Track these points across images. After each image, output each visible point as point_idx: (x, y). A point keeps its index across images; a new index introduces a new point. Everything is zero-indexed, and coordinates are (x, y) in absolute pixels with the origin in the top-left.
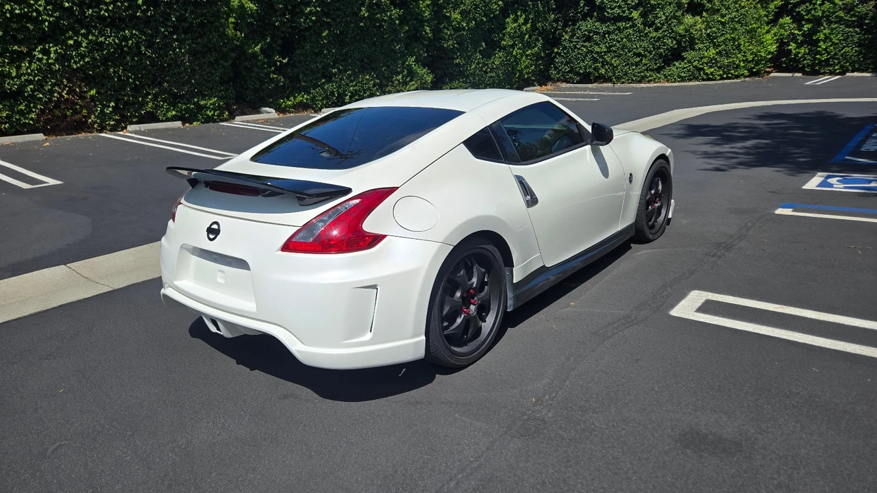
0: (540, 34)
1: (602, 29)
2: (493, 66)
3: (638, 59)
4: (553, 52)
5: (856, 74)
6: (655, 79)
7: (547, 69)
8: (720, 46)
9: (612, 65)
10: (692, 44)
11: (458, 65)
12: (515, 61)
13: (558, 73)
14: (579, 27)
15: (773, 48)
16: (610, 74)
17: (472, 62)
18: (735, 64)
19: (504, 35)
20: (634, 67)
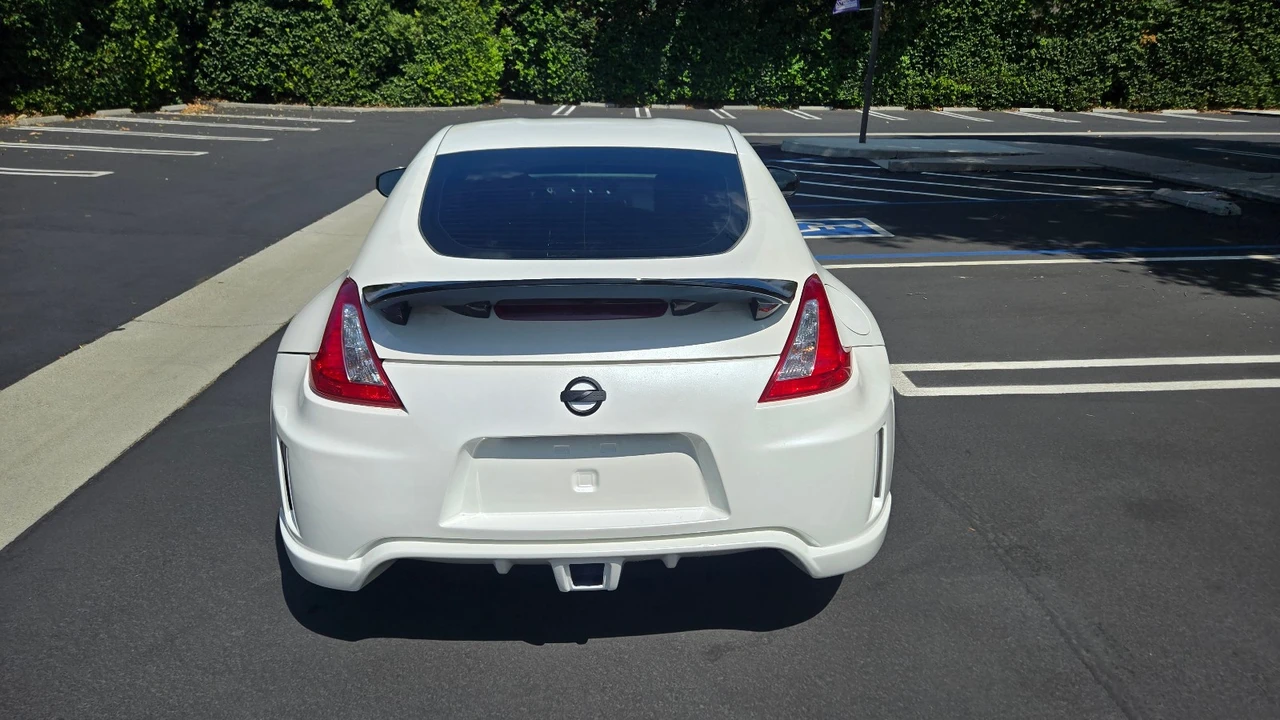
0: (171, 16)
1: (278, 19)
2: (103, 67)
3: (342, 70)
4: (195, 48)
5: (589, 104)
6: (370, 101)
7: (191, 77)
8: (446, 59)
9: (304, 76)
10: (410, 56)
11: (37, 59)
12: (139, 59)
13: (211, 83)
14: (236, 11)
15: (500, 67)
16: (303, 90)
17: (62, 55)
18: (466, 85)
19: (113, 12)
20: (338, 82)
